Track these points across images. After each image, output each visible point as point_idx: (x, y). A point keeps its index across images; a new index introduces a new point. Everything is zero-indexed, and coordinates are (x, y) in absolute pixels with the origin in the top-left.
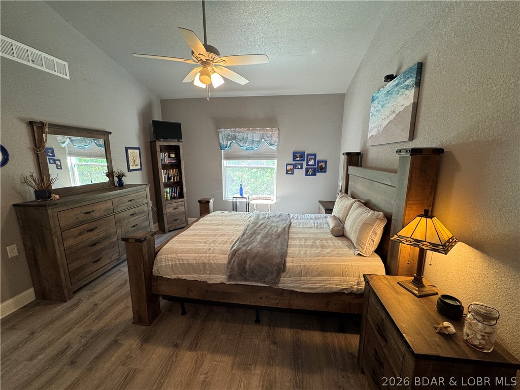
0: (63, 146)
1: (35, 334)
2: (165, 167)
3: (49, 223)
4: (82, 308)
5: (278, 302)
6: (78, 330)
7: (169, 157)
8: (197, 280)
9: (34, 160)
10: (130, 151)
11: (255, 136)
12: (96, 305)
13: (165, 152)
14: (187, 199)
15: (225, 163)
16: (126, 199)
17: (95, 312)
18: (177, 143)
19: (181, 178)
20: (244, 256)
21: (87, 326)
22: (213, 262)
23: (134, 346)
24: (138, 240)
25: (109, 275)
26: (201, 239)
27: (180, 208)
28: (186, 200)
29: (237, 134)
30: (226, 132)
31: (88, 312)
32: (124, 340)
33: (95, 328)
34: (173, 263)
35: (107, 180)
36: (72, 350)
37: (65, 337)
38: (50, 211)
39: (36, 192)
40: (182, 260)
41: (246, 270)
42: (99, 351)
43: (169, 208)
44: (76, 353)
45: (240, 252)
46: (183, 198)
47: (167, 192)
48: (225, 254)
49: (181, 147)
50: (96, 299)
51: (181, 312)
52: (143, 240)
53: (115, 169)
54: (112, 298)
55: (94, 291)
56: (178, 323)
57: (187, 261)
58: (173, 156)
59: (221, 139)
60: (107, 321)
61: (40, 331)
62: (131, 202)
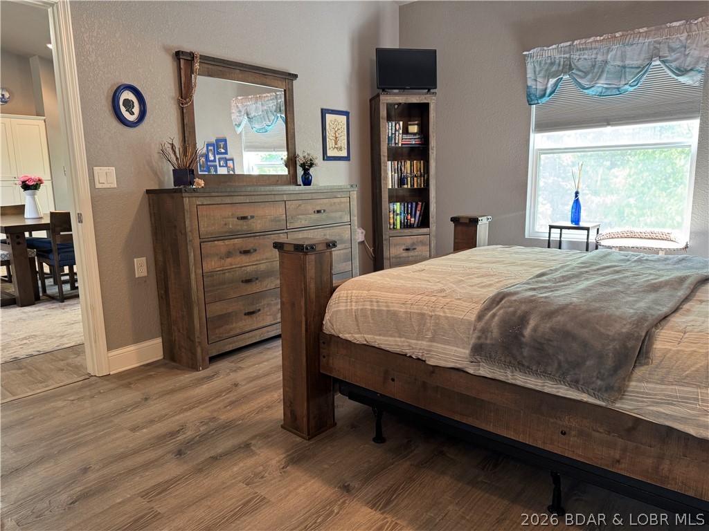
0: (239, 130)
1: (149, 401)
2: (395, 154)
3: (185, 222)
4: (217, 383)
5: (617, 456)
6: (201, 412)
7: (406, 131)
8: (405, 355)
9: (178, 120)
10: (329, 117)
11: (629, 54)
12: (236, 385)
13: (397, 122)
14: (436, 230)
15: (539, 140)
16: (311, 208)
17: (231, 395)
18: (423, 97)
19: (427, 182)
20: (523, 307)
21: (215, 411)
22: (442, 314)
23: (274, 462)
24: (299, 248)
25: (269, 348)
26: (432, 277)
27: (419, 248)
28: (433, 233)
29: (576, 56)
30: (546, 54)
31: (222, 392)
32: (259, 448)
33: (223, 417)
34: (360, 307)
35: (284, 171)
36: (185, 436)
37: (181, 416)
38: (186, 201)
39: (174, 171)
40: (377, 302)
41: (524, 340)
42: (220, 450)
43: (396, 245)
44: (188, 443)
45: (514, 298)
46: (428, 227)
47: (396, 212)
48: (476, 303)
49: (432, 107)
50: (238, 376)
51: (374, 436)
52: (307, 249)
53: (299, 152)
54: (263, 381)
55: (240, 365)
56: (362, 452)
57: (387, 306)
58: (414, 129)
59: (530, 74)
60: (244, 412)
61: (156, 399)
62: (318, 216)
